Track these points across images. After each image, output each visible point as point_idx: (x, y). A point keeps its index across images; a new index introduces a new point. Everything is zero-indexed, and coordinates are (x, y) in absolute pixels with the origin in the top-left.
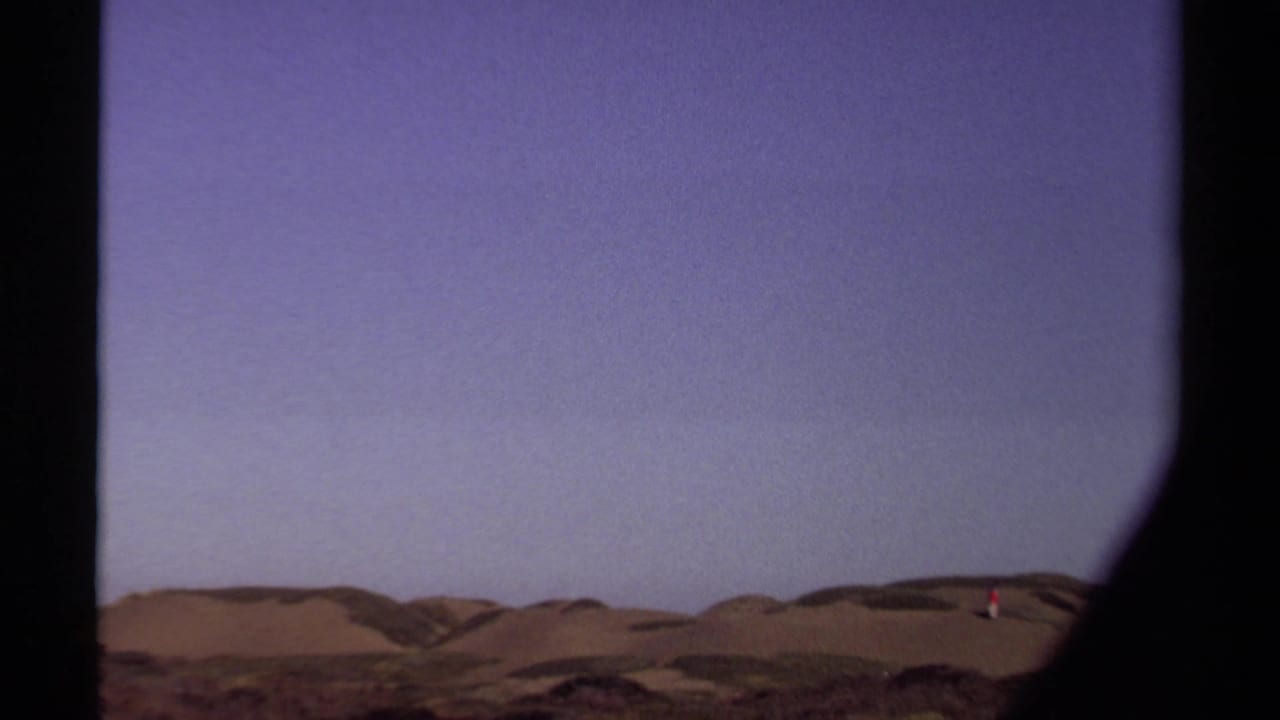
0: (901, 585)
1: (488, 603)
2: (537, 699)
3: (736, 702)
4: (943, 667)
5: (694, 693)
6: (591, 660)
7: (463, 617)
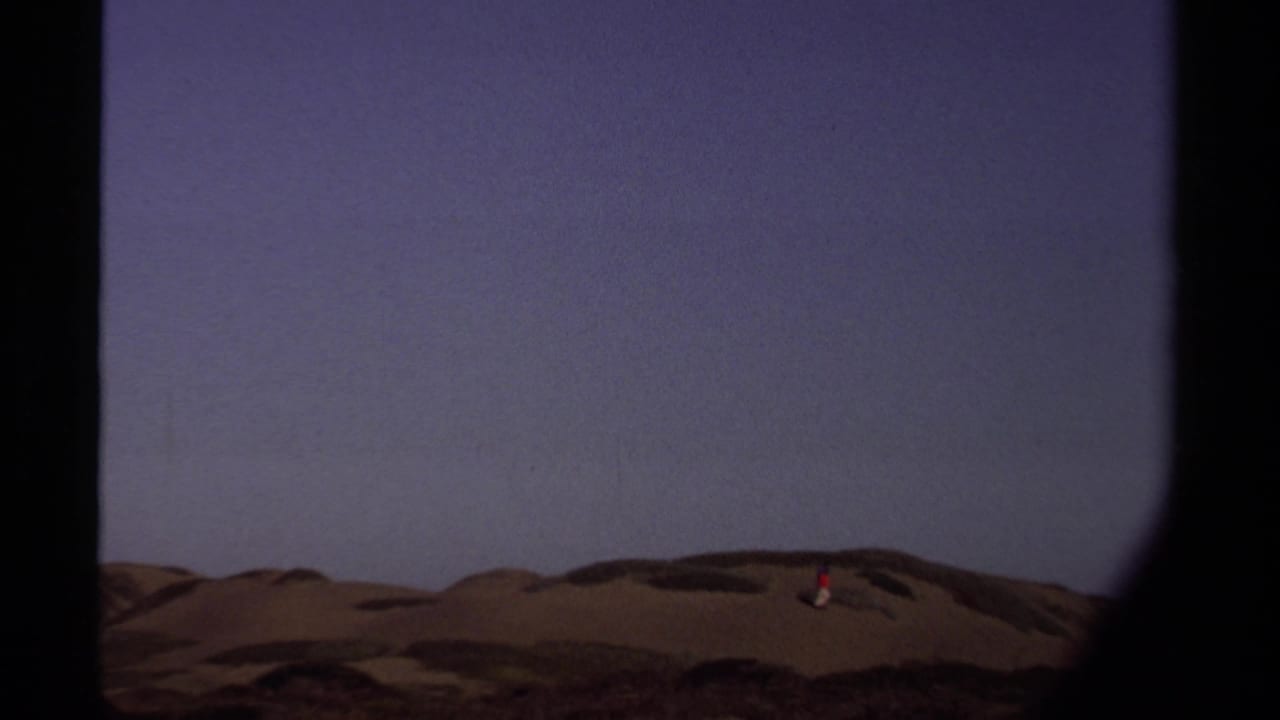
0: (689, 560)
1: (182, 572)
2: (238, 690)
3: (487, 700)
4: (750, 662)
5: (436, 688)
6: (304, 645)
7: (151, 587)
